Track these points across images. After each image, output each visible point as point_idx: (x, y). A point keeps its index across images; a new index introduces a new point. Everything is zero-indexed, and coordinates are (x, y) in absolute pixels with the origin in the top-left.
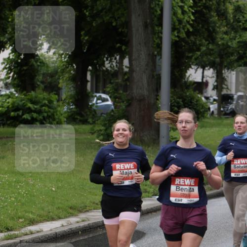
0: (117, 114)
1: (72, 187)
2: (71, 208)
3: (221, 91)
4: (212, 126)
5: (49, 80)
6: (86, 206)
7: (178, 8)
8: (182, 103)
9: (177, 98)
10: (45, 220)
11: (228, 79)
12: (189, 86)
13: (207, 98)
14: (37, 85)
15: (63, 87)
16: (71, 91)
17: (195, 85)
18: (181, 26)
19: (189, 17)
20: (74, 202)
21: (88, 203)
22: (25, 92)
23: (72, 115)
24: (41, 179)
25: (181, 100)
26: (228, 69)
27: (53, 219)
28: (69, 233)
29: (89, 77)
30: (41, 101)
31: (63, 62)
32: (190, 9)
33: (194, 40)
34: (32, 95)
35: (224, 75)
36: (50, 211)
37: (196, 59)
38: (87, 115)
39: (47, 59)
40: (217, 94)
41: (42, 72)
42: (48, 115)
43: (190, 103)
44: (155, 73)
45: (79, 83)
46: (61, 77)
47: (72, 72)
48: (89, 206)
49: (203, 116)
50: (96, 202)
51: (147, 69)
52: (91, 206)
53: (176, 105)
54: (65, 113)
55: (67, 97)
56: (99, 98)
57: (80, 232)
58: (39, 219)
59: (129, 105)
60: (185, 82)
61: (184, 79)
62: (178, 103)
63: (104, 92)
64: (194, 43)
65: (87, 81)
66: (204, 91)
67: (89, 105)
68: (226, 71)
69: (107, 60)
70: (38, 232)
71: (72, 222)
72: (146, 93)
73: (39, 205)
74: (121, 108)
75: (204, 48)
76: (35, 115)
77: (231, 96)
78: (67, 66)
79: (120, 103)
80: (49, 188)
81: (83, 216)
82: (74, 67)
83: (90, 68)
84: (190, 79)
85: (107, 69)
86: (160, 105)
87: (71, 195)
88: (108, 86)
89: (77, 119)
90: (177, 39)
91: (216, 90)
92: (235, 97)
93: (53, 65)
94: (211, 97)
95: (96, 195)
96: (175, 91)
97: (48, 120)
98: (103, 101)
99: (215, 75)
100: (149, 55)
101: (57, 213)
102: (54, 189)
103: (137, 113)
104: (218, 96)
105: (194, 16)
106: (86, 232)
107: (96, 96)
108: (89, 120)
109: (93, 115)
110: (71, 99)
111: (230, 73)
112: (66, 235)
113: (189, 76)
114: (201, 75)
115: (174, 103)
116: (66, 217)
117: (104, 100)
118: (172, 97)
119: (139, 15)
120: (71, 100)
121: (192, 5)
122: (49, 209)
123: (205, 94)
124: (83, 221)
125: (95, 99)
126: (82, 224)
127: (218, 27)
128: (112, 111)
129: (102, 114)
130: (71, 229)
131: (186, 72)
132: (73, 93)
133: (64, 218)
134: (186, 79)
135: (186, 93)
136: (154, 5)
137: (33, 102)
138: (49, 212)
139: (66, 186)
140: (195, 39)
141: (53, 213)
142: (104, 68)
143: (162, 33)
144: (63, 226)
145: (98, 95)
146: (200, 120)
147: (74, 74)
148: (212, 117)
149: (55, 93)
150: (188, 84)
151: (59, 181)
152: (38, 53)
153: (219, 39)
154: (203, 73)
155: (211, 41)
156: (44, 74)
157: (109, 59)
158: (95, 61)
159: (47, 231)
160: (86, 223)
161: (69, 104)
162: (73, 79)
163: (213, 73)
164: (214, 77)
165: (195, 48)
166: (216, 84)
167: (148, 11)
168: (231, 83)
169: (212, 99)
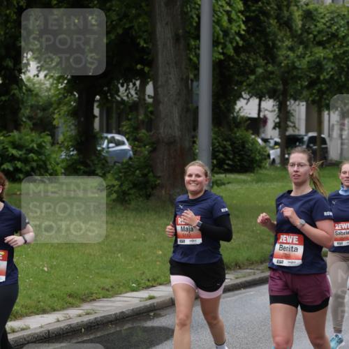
0: (137, 163)
1: (72, 266)
2: (70, 296)
3: (286, 130)
4: (272, 180)
5: (40, 114)
6: (92, 294)
7: (224, 13)
8: (230, 148)
9: (223, 141)
10: (32, 312)
11: (296, 114)
12: (240, 123)
13: (266, 141)
14: (22, 123)
15: (60, 125)
16: (71, 130)
17: (249, 122)
18: (228, 39)
19: (239, 26)
20: (74, 287)
21: (94, 288)
22: (5, 132)
23: (73, 164)
24: (27, 255)
25: (229, 143)
26: (295, 100)
27: (44, 312)
28: (67, 331)
29: (96, 111)
30: (27, 144)
31: (58, 90)
32: (239, 14)
33: (246, 59)
34: (14, 136)
35: (289, 108)
36: (40, 299)
37: (249, 85)
38: (94, 164)
39: (37, 86)
40: (279, 135)
41: (29, 104)
42: (37, 165)
43: (241, 148)
44: (190, 105)
45: (82, 119)
46: (56, 111)
47: (72, 103)
48: (96, 293)
49: (260, 167)
50: (107, 287)
51: (179, 100)
52: (99, 293)
53: (221, 150)
54: (63, 161)
55: (65, 140)
56: (112, 140)
57: (83, 330)
58: (24, 310)
59: (154, 150)
60: (234, 117)
61: (233, 114)
62: (224, 147)
63: (119, 133)
64: (247, 63)
65: (95, 117)
66: (261, 130)
67: (97, 150)
68: (292, 102)
69: (122, 86)
70: (23, 329)
71: (71, 316)
72: (177, 133)
73: (25, 292)
74: (142, 155)
75: (260, 70)
76: (19, 165)
77: (300, 137)
78: (66, 95)
79: (140, 147)
80: (38, 267)
81: (87, 307)
82: (75, 95)
83: (98, 97)
84: (242, 114)
85: (122, 99)
86: (197, 151)
87: (70, 277)
88: (124, 123)
89: (80, 169)
90: (222, 57)
91: (277, 130)
92: (306, 138)
93: (46, 94)
94: (271, 139)
95: (107, 277)
96: (220, 130)
97: (37, 171)
98: (117, 145)
99: (276, 109)
100: (182, 79)
101: (49, 303)
102: (46, 269)
103: (165, 162)
104: (280, 138)
105: (246, 26)
106: (91, 329)
107: (106, 138)
108: (96, 172)
109: (103, 165)
110: (71, 141)
111: (299, 105)
112: (64, 334)
113: (240, 110)
114: (257, 108)
115: (217, 147)
116: (63, 309)
117: (119, 143)
118: (216, 139)
119: (167, 24)
120: (70, 143)
121: (243, 9)
122: (39, 298)
123: (263, 135)
124: (88, 314)
125: (106, 141)
126: (86, 319)
127: (280, 41)
128: (130, 158)
129: (115, 162)
130: (70, 325)
131: (236, 104)
132: (74, 134)
133: (60, 310)
134: (235, 114)
135: (236, 134)
136: (189, 9)
137: (16, 146)
138: (39, 302)
139: (63, 264)
140: (248, 57)
141: (44, 302)
142: (119, 99)
143: (199, 49)
144: (58, 321)
145: (109, 136)
146: (255, 171)
147: (75, 107)
148: (272, 167)
149: (48, 133)
150: (238, 121)
151: (54, 258)
152: (23, 76)
153: (282, 58)
154: (260, 105)
155: (271, 61)
156: (32, 107)
157: (125, 85)
158: (106, 89)
159: (36, 328)
160: (92, 317)
161: (68, 149)
162: (74, 113)
163: (274, 106)
164: (274, 111)
165: (247, 70)
166: (277, 120)
167: (179, 17)
168: (299, 119)
169: (272, 143)
